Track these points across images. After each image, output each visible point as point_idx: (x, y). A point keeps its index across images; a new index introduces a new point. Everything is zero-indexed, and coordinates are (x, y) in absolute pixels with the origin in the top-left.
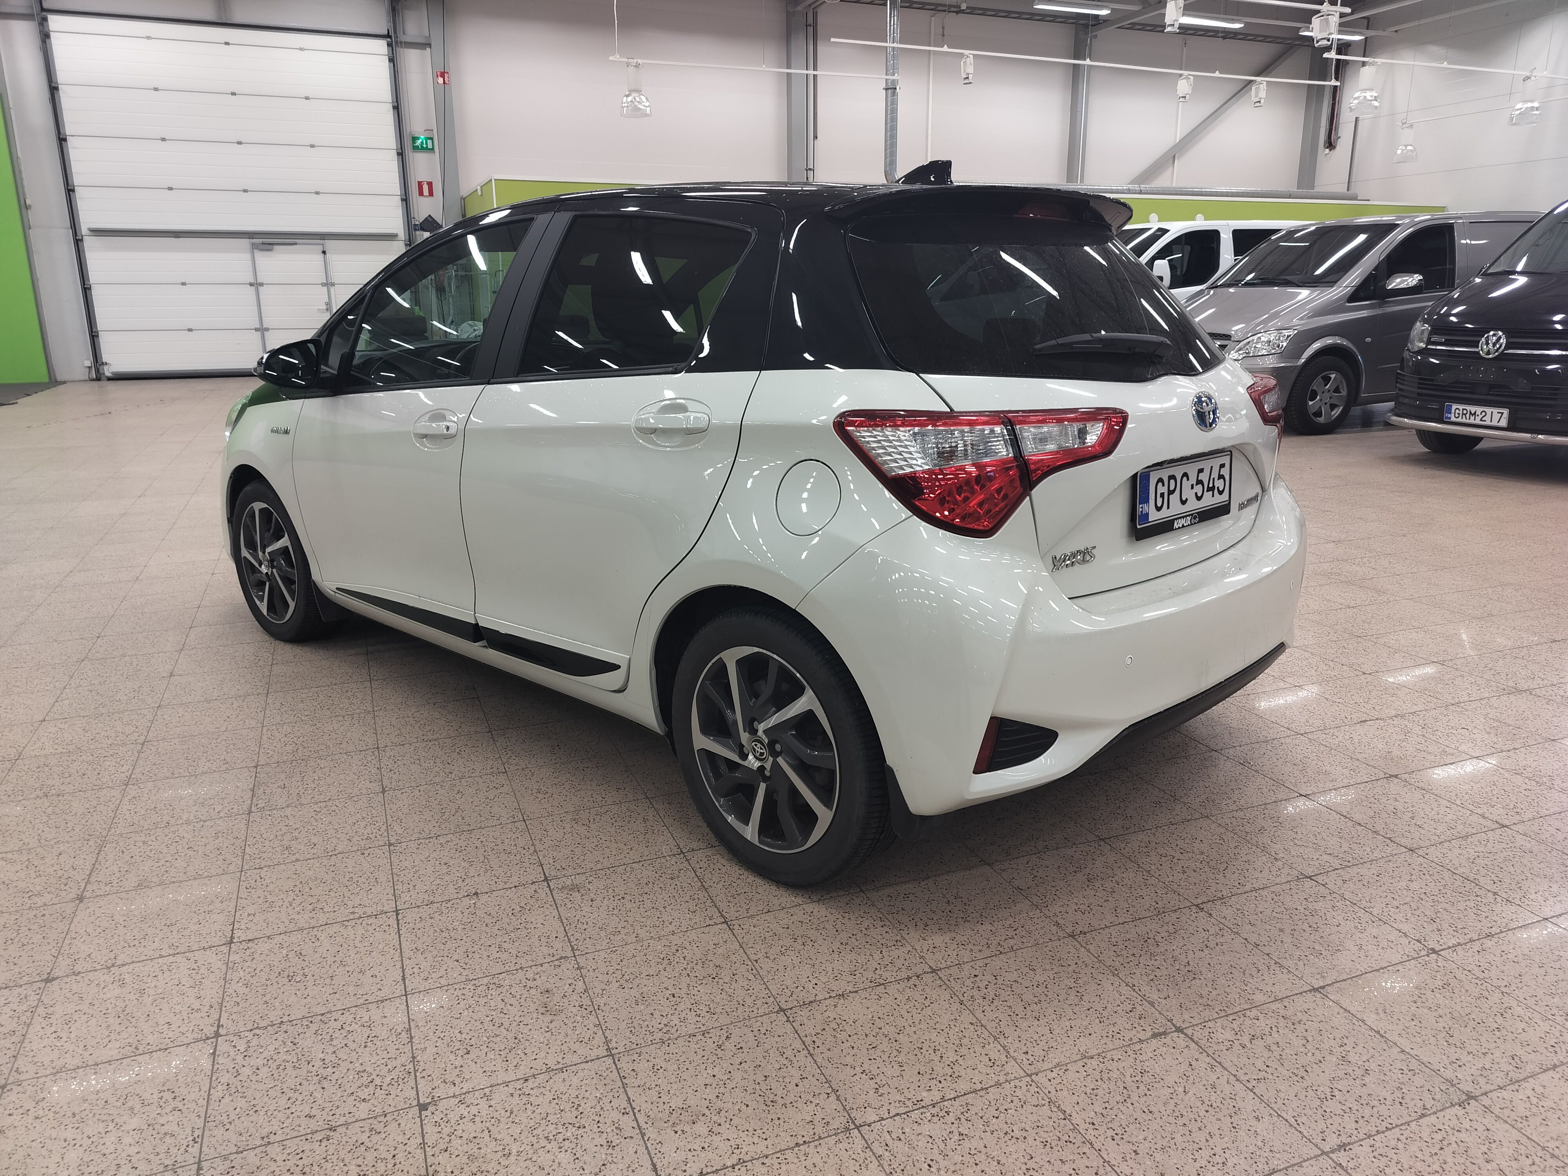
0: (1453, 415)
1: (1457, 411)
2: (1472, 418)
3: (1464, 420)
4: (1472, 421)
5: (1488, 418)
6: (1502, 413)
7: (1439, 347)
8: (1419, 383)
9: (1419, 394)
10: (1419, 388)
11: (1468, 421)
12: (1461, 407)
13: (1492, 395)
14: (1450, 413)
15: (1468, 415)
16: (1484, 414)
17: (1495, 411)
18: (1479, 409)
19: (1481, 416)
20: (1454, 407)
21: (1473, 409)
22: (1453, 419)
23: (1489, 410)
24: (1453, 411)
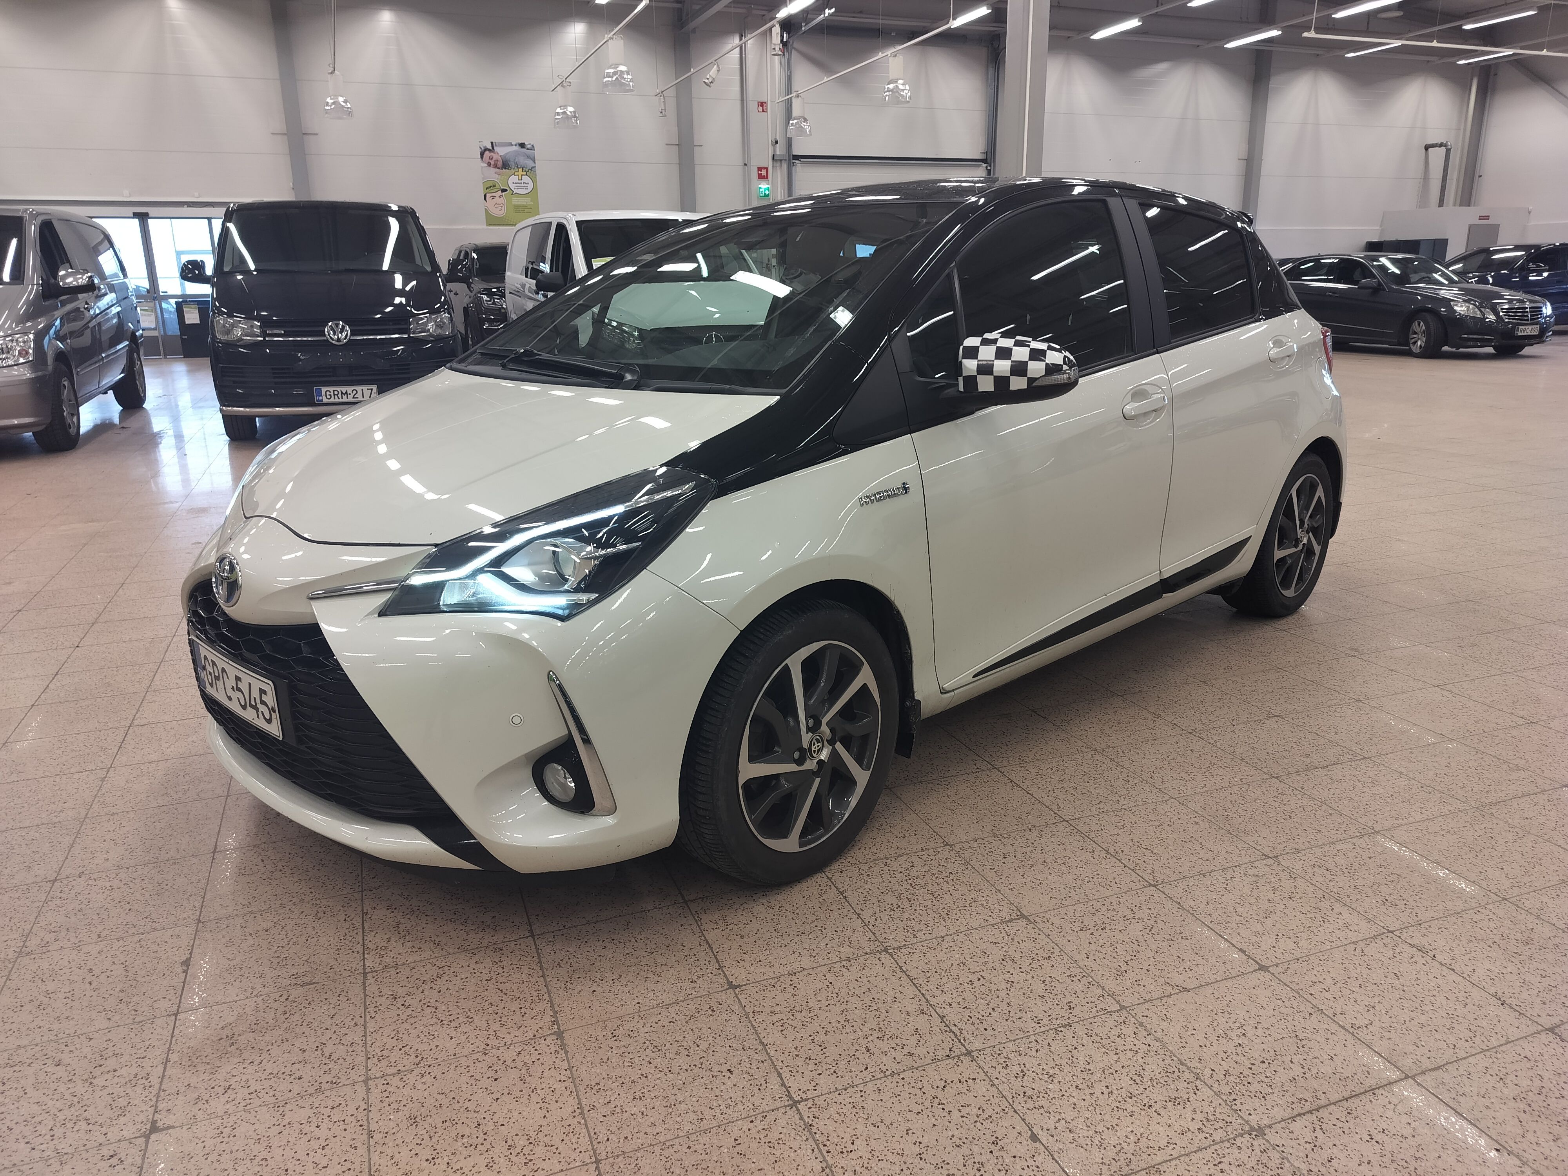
0: (324, 397)
1: (328, 393)
2: (345, 397)
3: (337, 400)
4: (345, 399)
5: (359, 395)
6: (372, 389)
7: (276, 339)
8: (274, 373)
9: (276, 383)
10: (275, 377)
11: (341, 400)
12: (331, 389)
13: (356, 375)
14: (321, 396)
15: (340, 395)
16: (355, 392)
17: (365, 388)
18: (349, 389)
19: (352, 395)
20: (324, 390)
21: (344, 389)
22: (325, 400)
23: (359, 388)
24: (323, 393)
